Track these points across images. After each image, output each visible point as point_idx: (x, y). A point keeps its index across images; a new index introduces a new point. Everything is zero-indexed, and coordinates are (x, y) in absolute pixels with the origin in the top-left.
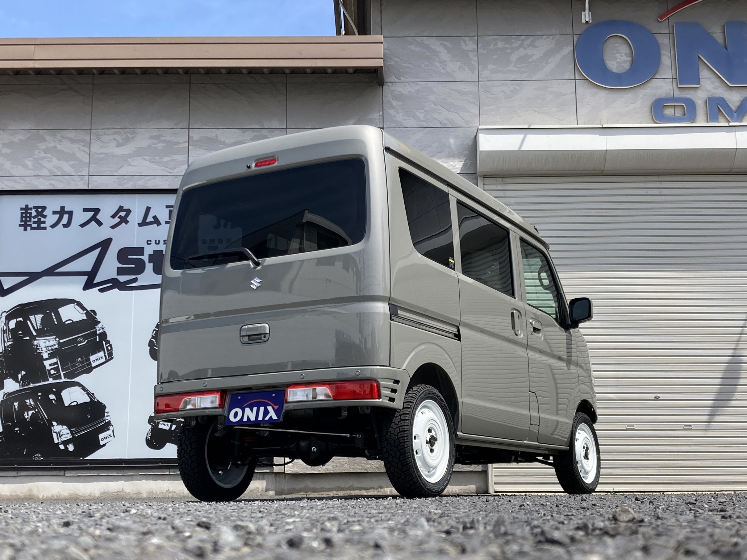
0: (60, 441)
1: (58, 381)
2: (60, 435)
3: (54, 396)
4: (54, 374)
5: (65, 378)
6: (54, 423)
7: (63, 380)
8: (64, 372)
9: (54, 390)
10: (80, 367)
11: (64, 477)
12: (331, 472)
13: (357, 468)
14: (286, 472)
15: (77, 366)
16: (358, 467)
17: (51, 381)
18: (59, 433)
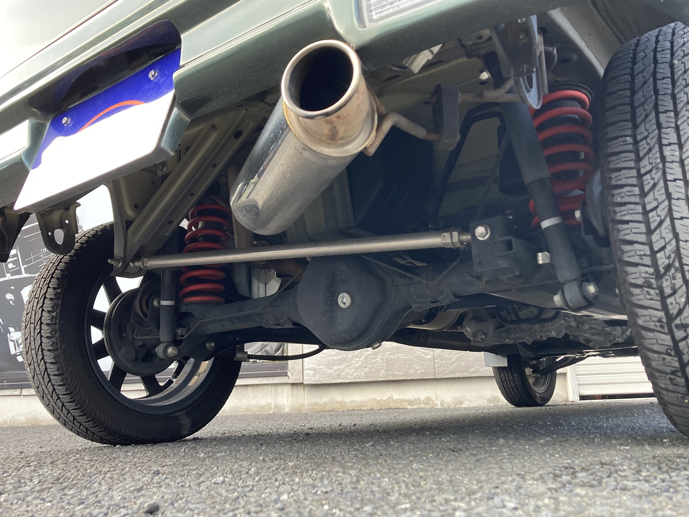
0: (18, 351)
1: (17, 277)
2: (18, 343)
3: (11, 295)
4: (13, 268)
5: (25, 273)
6: (11, 329)
7: (24, 275)
8: (25, 266)
9: (12, 288)
10: (45, 259)
11: (22, 397)
12: (364, 380)
13: (397, 375)
14: (305, 383)
15: (41, 258)
16: (398, 373)
17: (8, 277)
18: (17, 341)
